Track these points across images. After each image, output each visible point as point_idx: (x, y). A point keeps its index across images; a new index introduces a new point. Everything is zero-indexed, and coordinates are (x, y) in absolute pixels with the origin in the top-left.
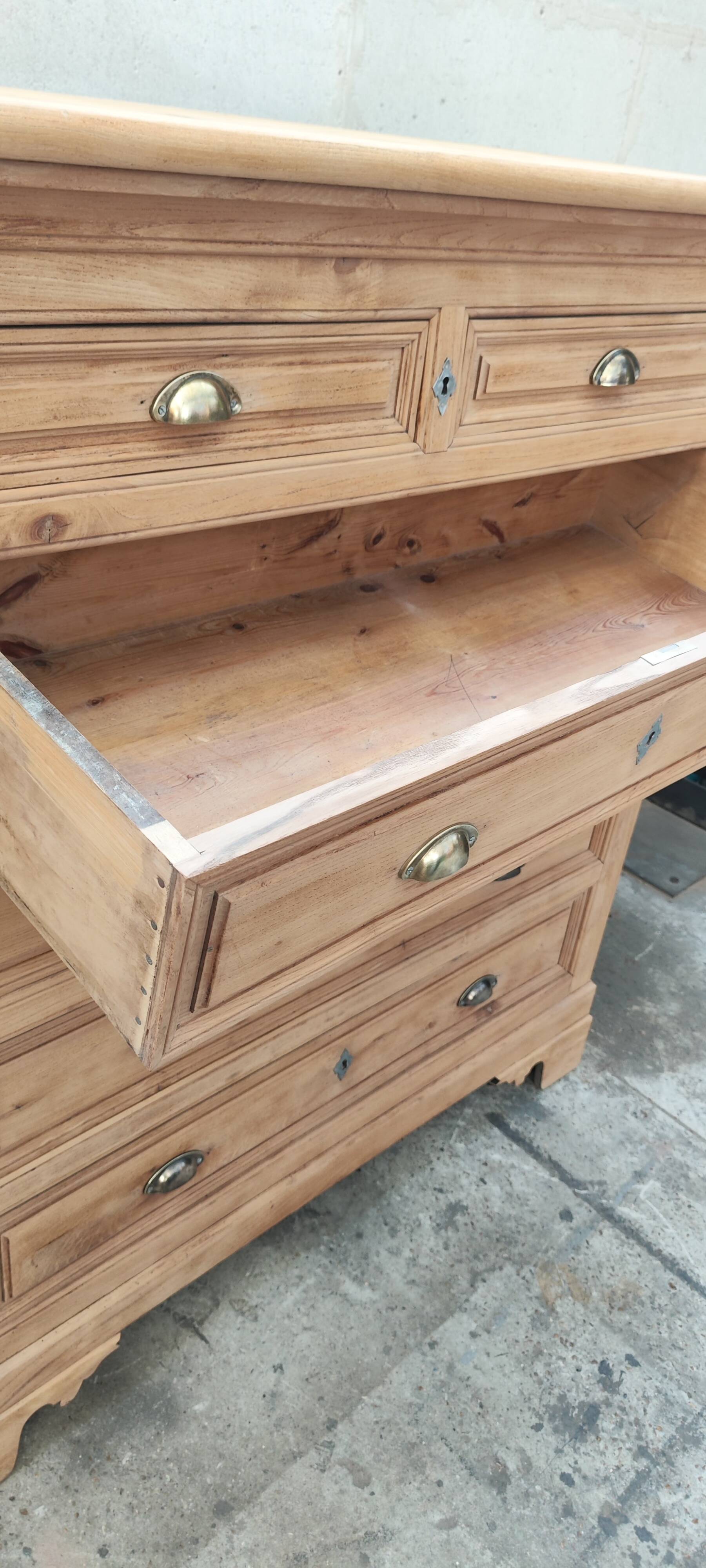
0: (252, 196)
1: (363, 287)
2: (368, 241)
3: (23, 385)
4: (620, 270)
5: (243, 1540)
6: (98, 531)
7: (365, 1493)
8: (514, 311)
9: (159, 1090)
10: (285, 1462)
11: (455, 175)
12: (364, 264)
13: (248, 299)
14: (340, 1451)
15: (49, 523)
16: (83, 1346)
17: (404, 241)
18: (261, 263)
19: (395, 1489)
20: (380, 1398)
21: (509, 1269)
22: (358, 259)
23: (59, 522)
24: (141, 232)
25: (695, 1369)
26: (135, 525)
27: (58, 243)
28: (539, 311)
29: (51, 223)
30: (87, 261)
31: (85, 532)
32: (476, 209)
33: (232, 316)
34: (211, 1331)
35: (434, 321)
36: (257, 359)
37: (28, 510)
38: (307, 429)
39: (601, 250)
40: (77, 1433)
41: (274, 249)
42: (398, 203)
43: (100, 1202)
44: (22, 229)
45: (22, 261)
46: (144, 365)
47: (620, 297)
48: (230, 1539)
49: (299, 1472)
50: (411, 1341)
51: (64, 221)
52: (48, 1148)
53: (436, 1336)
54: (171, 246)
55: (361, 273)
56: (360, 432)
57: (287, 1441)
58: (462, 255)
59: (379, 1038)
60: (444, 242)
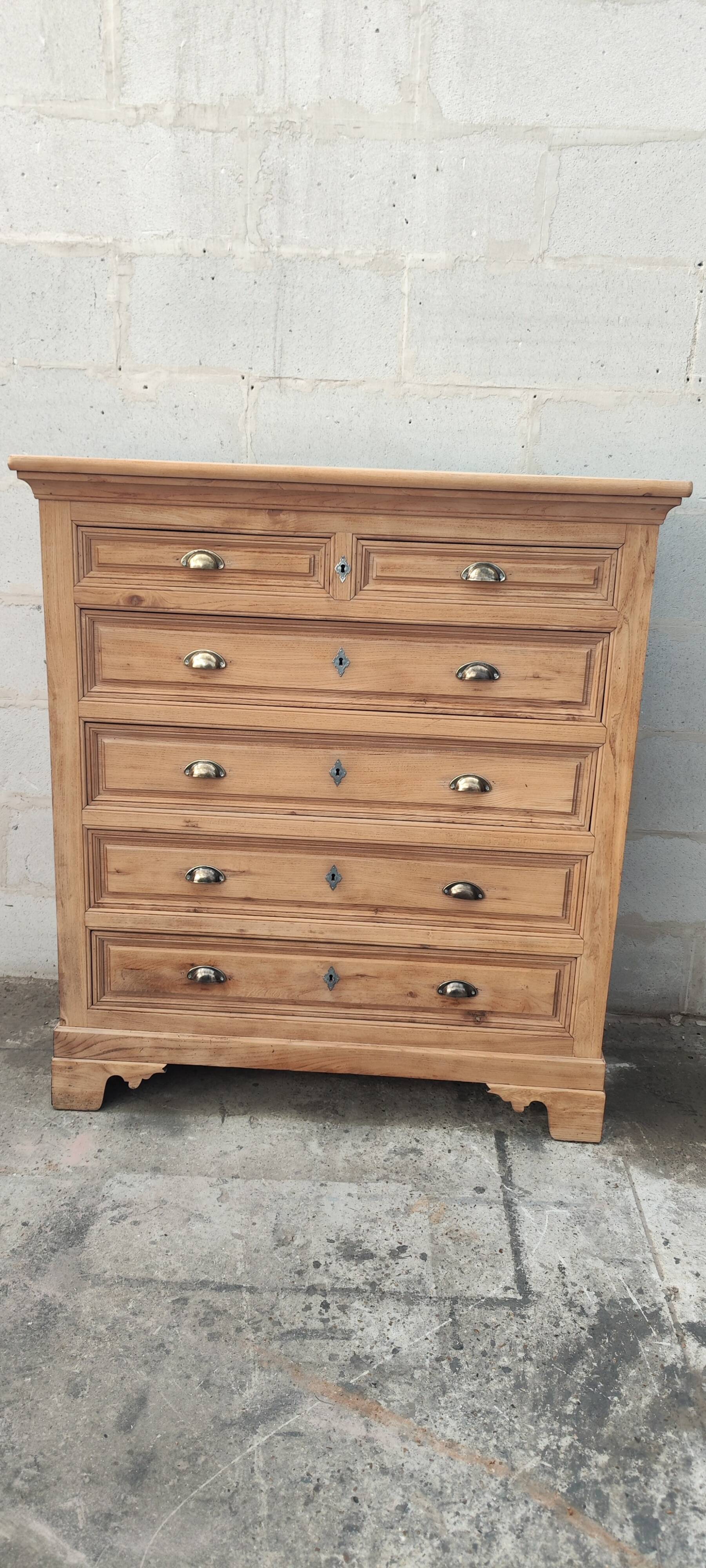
0: (210, 484)
1: (285, 522)
2: (281, 503)
3: (130, 548)
4: (470, 521)
5: (150, 1182)
6: (156, 605)
7: (217, 1204)
8: (389, 537)
9: (195, 911)
10: (200, 1174)
11: (307, 476)
12: (284, 512)
13: (223, 524)
14: (226, 1186)
15: (135, 599)
16: (144, 1053)
17: (302, 503)
18: (228, 510)
19: (232, 1212)
20: (270, 1184)
21: (409, 1187)
22: (281, 510)
23: (140, 600)
24: (170, 498)
25: (458, 1283)
26: (172, 606)
27: (138, 501)
28: (408, 538)
29: (135, 495)
30: (152, 507)
31: (150, 605)
32: (335, 489)
33: (216, 530)
34: (229, 1120)
35: (332, 538)
36: (236, 549)
37: (127, 593)
38: (264, 580)
39: (446, 510)
40: (137, 1116)
41: (232, 505)
42: (285, 487)
43: (160, 963)
44: (125, 496)
45: (127, 507)
46: (182, 546)
47: (473, 534)
48: (147, 1178)
49: (201, 1181)
50: (314, 1178)
51: (139, 494)
52: (133, 907)
53: (329, 1183)
54: (184, 503)
55: (283, 517)
56: (294, 585)
57: (209, 1169)
58: (342, 510)
59: (362, 976)
60: (327, 504)
